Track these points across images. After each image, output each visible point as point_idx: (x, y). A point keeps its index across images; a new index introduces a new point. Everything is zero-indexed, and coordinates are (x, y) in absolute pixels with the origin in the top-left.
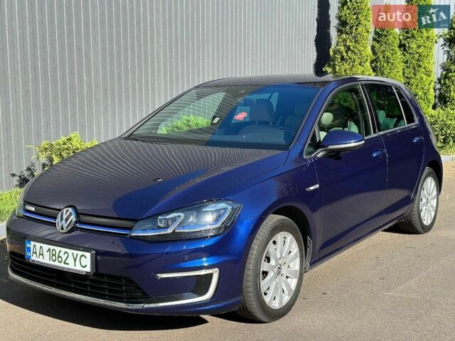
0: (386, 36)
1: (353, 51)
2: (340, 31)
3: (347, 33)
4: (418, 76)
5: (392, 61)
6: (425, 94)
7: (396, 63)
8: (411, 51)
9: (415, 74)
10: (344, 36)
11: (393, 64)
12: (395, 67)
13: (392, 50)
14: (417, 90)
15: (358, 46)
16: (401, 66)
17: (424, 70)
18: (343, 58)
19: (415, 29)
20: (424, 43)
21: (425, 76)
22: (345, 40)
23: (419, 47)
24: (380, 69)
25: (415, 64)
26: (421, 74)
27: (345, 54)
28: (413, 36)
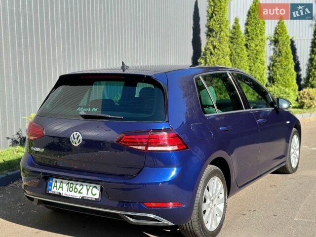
0: (236, 39)
1: (218, 49)
2: (208, 35)
3: (214, 37)
4: (256, 65)
5: (241, 55)
6: (261, 77)
7: (244, 56)
8: (251, 48)
9: (254, 64)
10: (212, 39)
11: (241, 57)
12: (243, 59)
13: (241, 48)
14: (256, 74)
15: (221, 45)
16: (246, 58)
17: (260, 61)
18: (211, 54)
19: (253, 34)
20: (260, 43)
21: (260, 65)
22: (212, 42)
23: (256, 46)
24: (234, 61)
25: (255, 57)
26: (258, 64)
27: (212, 51)
28: (252, 39)
